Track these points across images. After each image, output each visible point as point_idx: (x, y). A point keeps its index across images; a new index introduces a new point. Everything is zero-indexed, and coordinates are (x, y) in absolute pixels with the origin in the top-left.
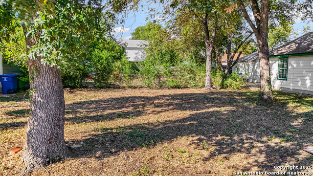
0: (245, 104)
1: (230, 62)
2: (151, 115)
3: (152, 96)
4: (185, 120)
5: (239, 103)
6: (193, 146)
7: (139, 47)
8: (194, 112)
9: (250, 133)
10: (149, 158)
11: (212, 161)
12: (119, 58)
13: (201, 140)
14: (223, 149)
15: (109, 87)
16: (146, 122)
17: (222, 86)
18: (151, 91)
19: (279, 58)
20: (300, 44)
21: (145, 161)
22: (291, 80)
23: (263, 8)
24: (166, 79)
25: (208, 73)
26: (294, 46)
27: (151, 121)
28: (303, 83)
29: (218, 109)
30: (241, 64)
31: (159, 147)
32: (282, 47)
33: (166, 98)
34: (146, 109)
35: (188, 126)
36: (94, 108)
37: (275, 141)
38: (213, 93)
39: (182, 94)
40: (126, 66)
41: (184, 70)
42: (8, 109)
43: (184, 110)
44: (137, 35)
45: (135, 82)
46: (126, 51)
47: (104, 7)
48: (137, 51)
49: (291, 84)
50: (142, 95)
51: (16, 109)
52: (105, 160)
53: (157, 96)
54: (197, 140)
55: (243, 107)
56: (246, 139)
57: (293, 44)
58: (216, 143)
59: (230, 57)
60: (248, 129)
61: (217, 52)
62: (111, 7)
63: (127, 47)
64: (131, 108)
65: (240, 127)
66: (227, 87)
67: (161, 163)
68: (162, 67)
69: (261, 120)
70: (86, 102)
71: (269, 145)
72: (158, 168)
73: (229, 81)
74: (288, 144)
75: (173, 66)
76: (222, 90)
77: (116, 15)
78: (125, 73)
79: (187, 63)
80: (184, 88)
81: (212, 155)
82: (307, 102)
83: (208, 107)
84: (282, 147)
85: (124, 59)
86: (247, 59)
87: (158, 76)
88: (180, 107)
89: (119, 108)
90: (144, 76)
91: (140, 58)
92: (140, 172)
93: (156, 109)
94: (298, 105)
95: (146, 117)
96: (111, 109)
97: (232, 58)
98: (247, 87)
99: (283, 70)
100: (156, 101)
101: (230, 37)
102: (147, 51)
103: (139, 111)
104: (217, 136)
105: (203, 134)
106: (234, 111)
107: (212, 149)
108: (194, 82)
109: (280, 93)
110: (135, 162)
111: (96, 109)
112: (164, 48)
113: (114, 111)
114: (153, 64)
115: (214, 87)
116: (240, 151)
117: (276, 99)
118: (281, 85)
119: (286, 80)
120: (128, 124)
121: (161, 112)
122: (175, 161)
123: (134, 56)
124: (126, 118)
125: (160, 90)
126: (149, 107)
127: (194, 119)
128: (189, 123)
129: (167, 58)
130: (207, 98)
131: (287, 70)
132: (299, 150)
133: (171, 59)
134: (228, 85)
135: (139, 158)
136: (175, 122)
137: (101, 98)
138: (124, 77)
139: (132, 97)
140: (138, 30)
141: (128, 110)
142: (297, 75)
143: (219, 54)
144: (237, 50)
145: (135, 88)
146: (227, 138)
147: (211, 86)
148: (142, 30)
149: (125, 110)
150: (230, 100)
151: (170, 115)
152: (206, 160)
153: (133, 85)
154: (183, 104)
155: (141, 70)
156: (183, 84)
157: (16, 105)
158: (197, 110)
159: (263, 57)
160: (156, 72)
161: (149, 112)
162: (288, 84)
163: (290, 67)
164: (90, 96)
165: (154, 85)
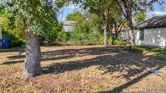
0: (123, 52)
1: (116, 32)
2: (78, 57)
3: (78, 49)
4: (94, 59)
5: (120, 51)
6: (98, 69)
7: (70, 24)
8: (98, 56)
9: (123, 64)
10: (78, 74)
11: (105, 75)
12: (60, 30)
13: (101, 67)
14: (111, 70)
15: (56, 45)
16: (76, 60)
17: (113, 44)
18: (77, 46)
19: (140, 30)
20: (149, 23)
21: (77, 75)
22: (146, 40)
23: (129, 6)
24: (84, 40)
25: (105, 37)
26: (146, 24)
27: (78, 60)
28: (152, 42)
29: (110, 54)
30: (122, 33)
31: (82, 70)
32: (141, 24)
33: (85, 50)
34: (76, 55)
35: (95, 61)
36: (50, 55)
37: (133, 67)
38: (108, 47)
39: (93, 48)
40: (64, 34)
41: (94, 36)
42: (8, 55)
43: (93, 55)
44: (69, 18)
45: (69, 42)
46: (64, 26)
47: (53, 6)
48: (69, 27)
49: (146, 42)
50: (73, 48)
51: (12, 55)
52: (59, 74)
53: (81, 49)
54: (99, 67)
55: (122, 53)
56: (121, 66)
57: (146, 22)
58: (108, 68)
59: (116, 29)
60: (122, 62)
61: (110, 27)
62: (57, 6)
63: (64, 24)
64: (68, 54)
65: (119, 61)
66: (115, 44)
67: (83, 76)
68: (82, 34)
69: (129, 58)
70: (46, 52)
71: (131, 68)
72: (82, 77)
73: (116, 41)
74: (139, 68)
75: (88, 34)
76: (113, 46)
77: (59, 10)
78: (64, 37)
79: (95, 32)
80: (94, 45)
81: (105, 72)
82: (153, 50)
83: (105, 53)
84: (136, 69)
85: (62, 31)
86: (125, 30)
87: (81, 39)
88: (92, 54)
89: (62, 55)
90: (74, 39)
91: (71, 30)
92: (74, 79)
93: (80, 55)
94: (148, 52)
95: (76, 58)
96: (58, 55)
97: (117, 29)
98: (125, 44)
99: (142, 35)
100: (80, 51)
101: (115, 19)
102: (74, 26)
103: (72, 56)
104: (108, 65)
105: (102, 65)
106: (117, 55)
107: (106, 70)
108: (98, 42)
109: (141, 47)
110: (72, 75)
111: (51, 55)
112: (83, 25)
113: (60, 56)
114: (78, 33)
115: (109, 44)
116: (118, 71)
117: (137, 49)
118: (141, 42)
119: (144, 40)
120: (68, 61)
121: (83, 56)
122: (89, 75)
123: (68, 29)
124: (66, 59)
125: (82, 46)
126: (77, 53)
127: (98, 59)
128: (96, 60)
129: (85, 30)
130: (105, 49)
131: (143, 35)
132: (143, 70)
133: (87, 31)
134: (116, 43)
135: (73, 74)
136: (89, 60)
137: (53, 50)
138: (64, 40)
139: (68, 50)
140: (69, 16)
141: (67, 55)
142: (148, 38)
143: (111, 28)
144: (120, 25)
145: (69, 45)
146: (112, 66)
147: (107, 44)
148: (71, 15)
149: (65, 55)
150: (116, 50)
151: (87, 57)
152: (103, 74)
153: (68, 44)
154: (93, 52)
155: (72, 36)
156: (93, 43)
157: (11, 54)
158: (100, 55)
159: (130, 29)
160: (80, 37)
161: (77, 56)
162: (145, 42)
163: (145, 34)
164: (47, 49)
165: (79, 43)
